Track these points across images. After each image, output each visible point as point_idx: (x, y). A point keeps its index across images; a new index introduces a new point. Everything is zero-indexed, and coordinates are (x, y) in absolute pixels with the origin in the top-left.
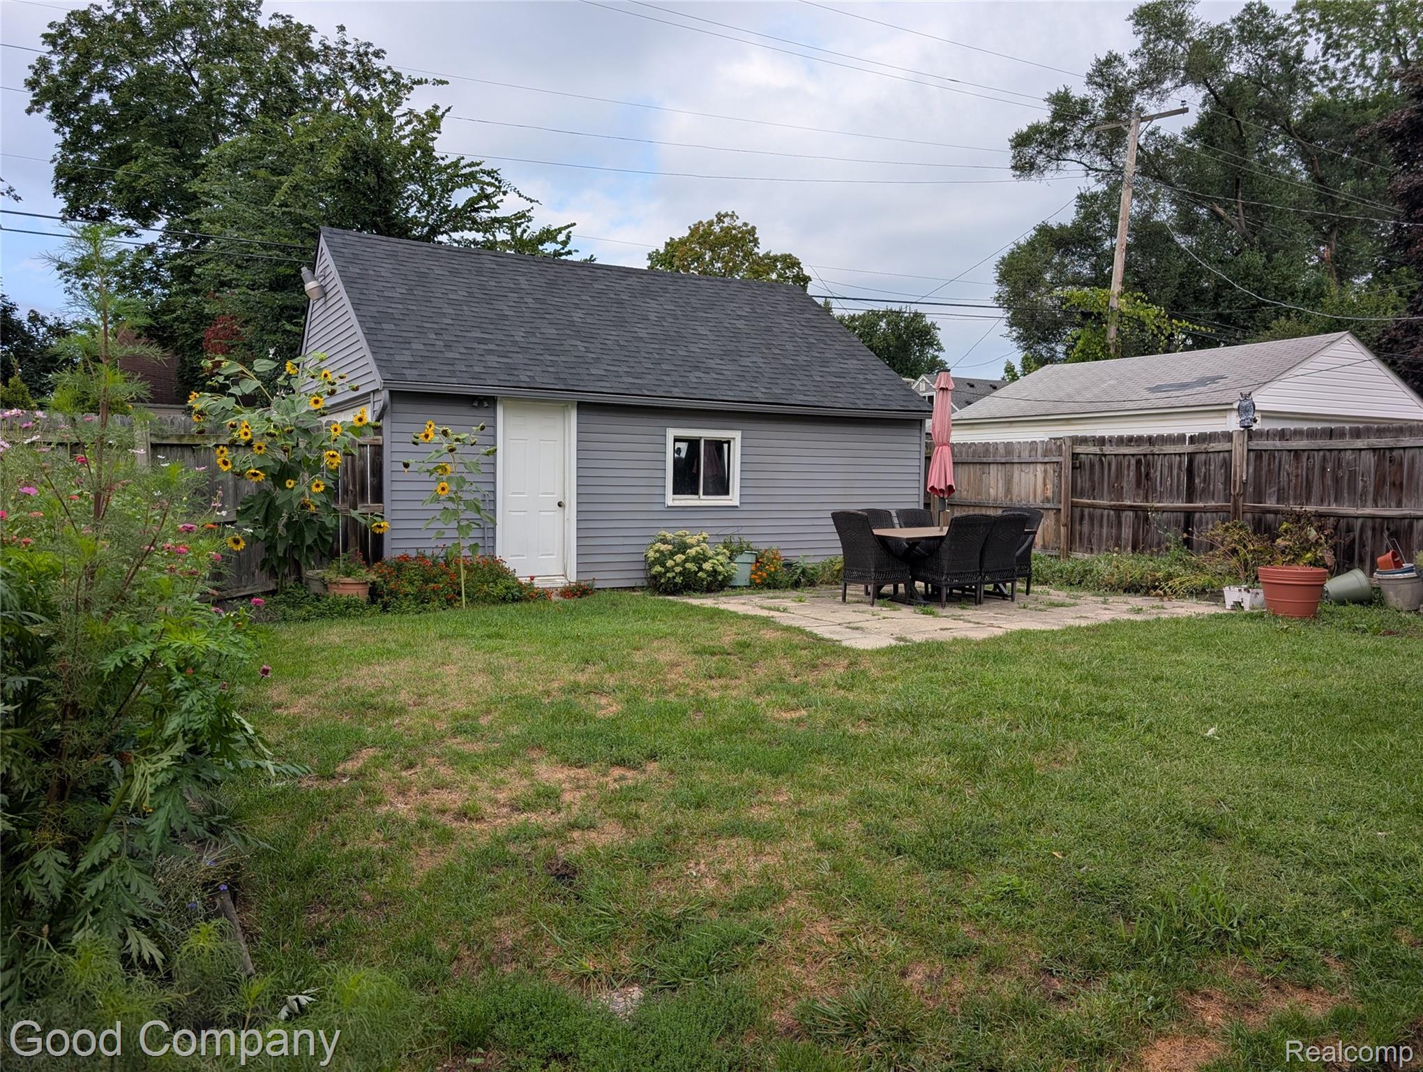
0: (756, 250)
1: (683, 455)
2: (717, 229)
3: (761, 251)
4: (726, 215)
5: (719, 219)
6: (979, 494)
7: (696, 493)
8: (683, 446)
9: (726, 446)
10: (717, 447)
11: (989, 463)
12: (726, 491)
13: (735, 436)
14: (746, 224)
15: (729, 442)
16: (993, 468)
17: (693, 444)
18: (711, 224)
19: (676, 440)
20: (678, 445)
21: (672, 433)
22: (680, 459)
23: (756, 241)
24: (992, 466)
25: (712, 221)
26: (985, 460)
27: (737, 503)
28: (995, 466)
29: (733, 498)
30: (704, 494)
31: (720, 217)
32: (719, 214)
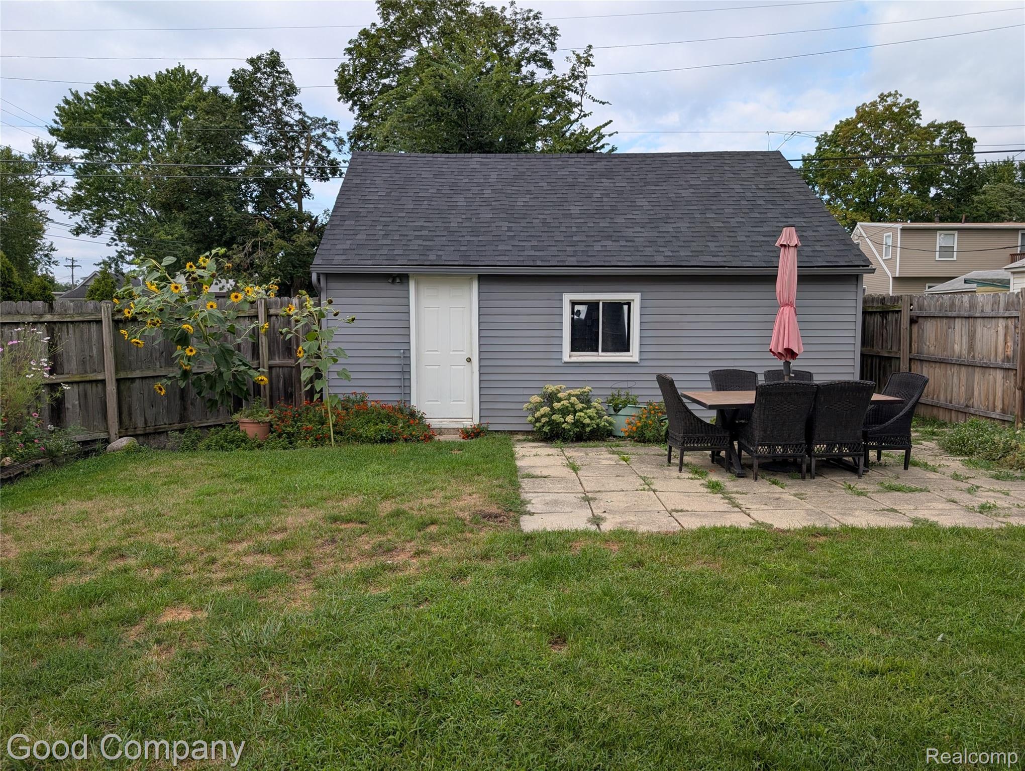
0: (918, 121)
1: (583, 316)
2: (880, 108)
3: (924, 122)
4: (890, 95)
5: (882, 99)
6: (945, 349)
7: (597, 350)
8: (583, 309)
9: (626, 307)
10: (616, 310)
11: (955, 318)
12: (626, 348)
13: (635, 298)
14: (908, 100)
15: (629, 304)
16: (958, 322)
17: (593, 306)
18: (874, 104)
19: (574, 303)
20: (577, 308)
21: (567, 298)
22: (580, 320)
23: (918, 114)
24: (957, 320)
25: (875, 102)
26: (949, 314)
27: (636, 359)
28: (960, 320)
29: (633, 355)
30: (603, 351)
31: (883, 98)
32: (882, 94)
